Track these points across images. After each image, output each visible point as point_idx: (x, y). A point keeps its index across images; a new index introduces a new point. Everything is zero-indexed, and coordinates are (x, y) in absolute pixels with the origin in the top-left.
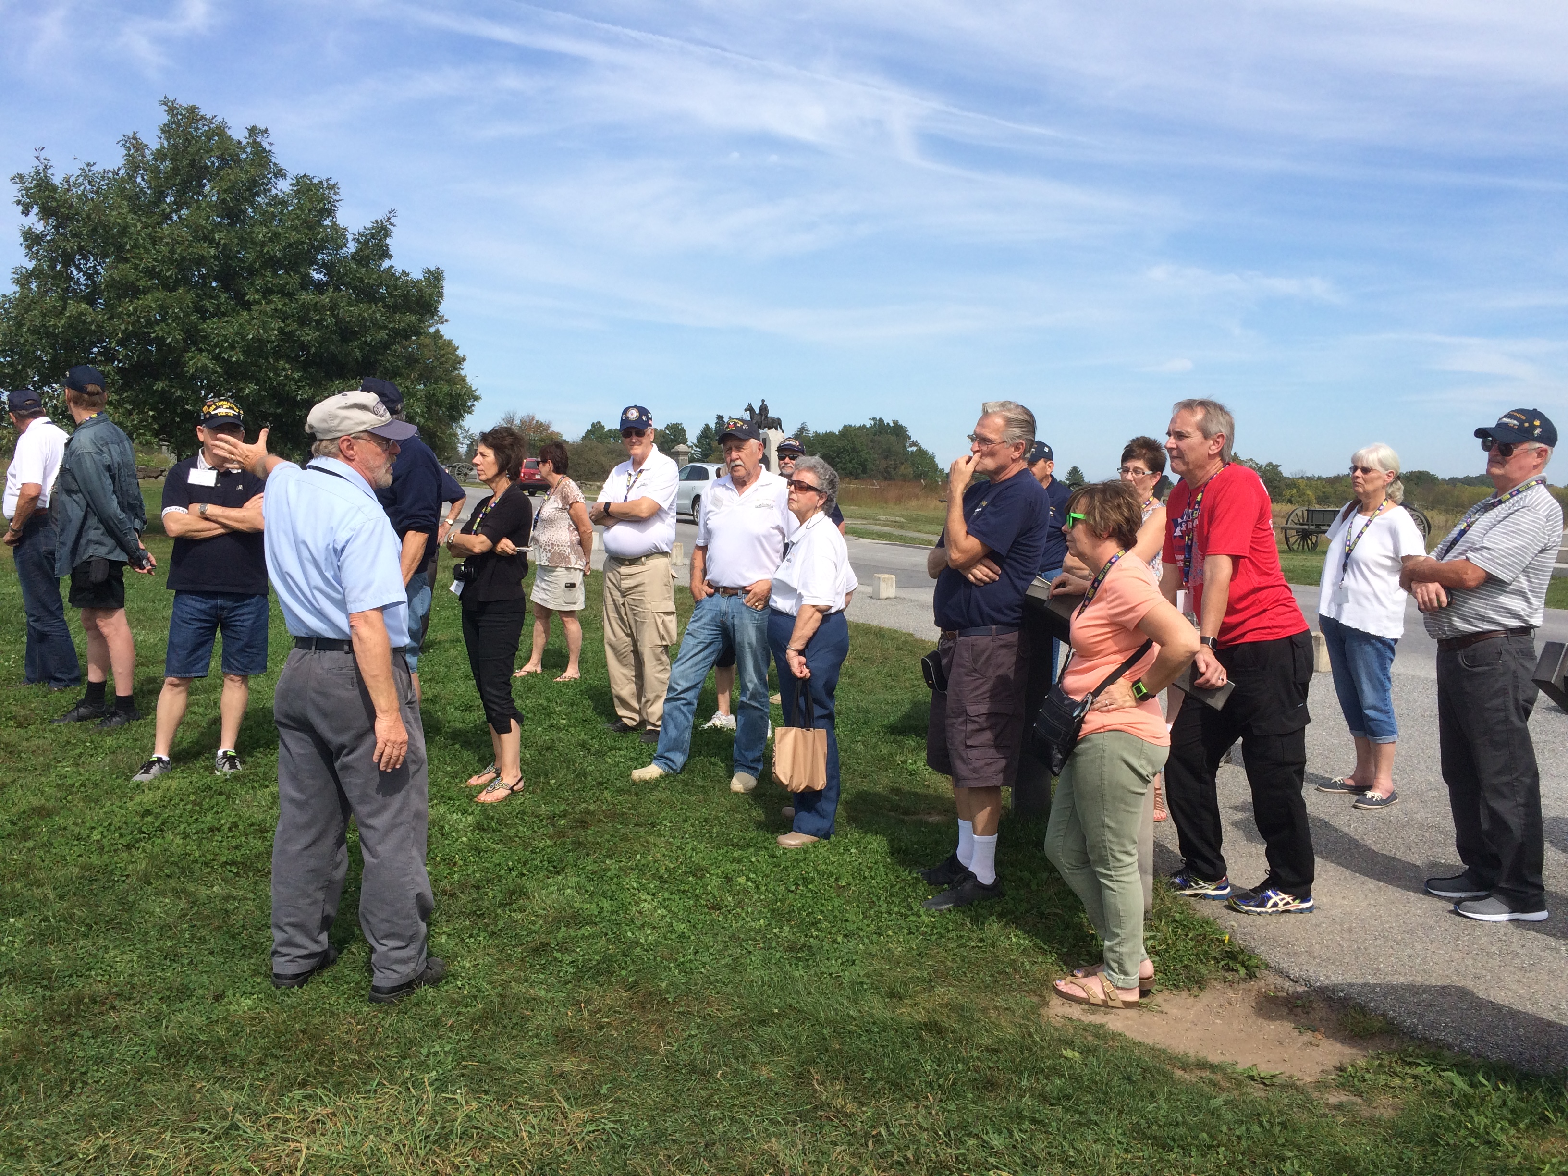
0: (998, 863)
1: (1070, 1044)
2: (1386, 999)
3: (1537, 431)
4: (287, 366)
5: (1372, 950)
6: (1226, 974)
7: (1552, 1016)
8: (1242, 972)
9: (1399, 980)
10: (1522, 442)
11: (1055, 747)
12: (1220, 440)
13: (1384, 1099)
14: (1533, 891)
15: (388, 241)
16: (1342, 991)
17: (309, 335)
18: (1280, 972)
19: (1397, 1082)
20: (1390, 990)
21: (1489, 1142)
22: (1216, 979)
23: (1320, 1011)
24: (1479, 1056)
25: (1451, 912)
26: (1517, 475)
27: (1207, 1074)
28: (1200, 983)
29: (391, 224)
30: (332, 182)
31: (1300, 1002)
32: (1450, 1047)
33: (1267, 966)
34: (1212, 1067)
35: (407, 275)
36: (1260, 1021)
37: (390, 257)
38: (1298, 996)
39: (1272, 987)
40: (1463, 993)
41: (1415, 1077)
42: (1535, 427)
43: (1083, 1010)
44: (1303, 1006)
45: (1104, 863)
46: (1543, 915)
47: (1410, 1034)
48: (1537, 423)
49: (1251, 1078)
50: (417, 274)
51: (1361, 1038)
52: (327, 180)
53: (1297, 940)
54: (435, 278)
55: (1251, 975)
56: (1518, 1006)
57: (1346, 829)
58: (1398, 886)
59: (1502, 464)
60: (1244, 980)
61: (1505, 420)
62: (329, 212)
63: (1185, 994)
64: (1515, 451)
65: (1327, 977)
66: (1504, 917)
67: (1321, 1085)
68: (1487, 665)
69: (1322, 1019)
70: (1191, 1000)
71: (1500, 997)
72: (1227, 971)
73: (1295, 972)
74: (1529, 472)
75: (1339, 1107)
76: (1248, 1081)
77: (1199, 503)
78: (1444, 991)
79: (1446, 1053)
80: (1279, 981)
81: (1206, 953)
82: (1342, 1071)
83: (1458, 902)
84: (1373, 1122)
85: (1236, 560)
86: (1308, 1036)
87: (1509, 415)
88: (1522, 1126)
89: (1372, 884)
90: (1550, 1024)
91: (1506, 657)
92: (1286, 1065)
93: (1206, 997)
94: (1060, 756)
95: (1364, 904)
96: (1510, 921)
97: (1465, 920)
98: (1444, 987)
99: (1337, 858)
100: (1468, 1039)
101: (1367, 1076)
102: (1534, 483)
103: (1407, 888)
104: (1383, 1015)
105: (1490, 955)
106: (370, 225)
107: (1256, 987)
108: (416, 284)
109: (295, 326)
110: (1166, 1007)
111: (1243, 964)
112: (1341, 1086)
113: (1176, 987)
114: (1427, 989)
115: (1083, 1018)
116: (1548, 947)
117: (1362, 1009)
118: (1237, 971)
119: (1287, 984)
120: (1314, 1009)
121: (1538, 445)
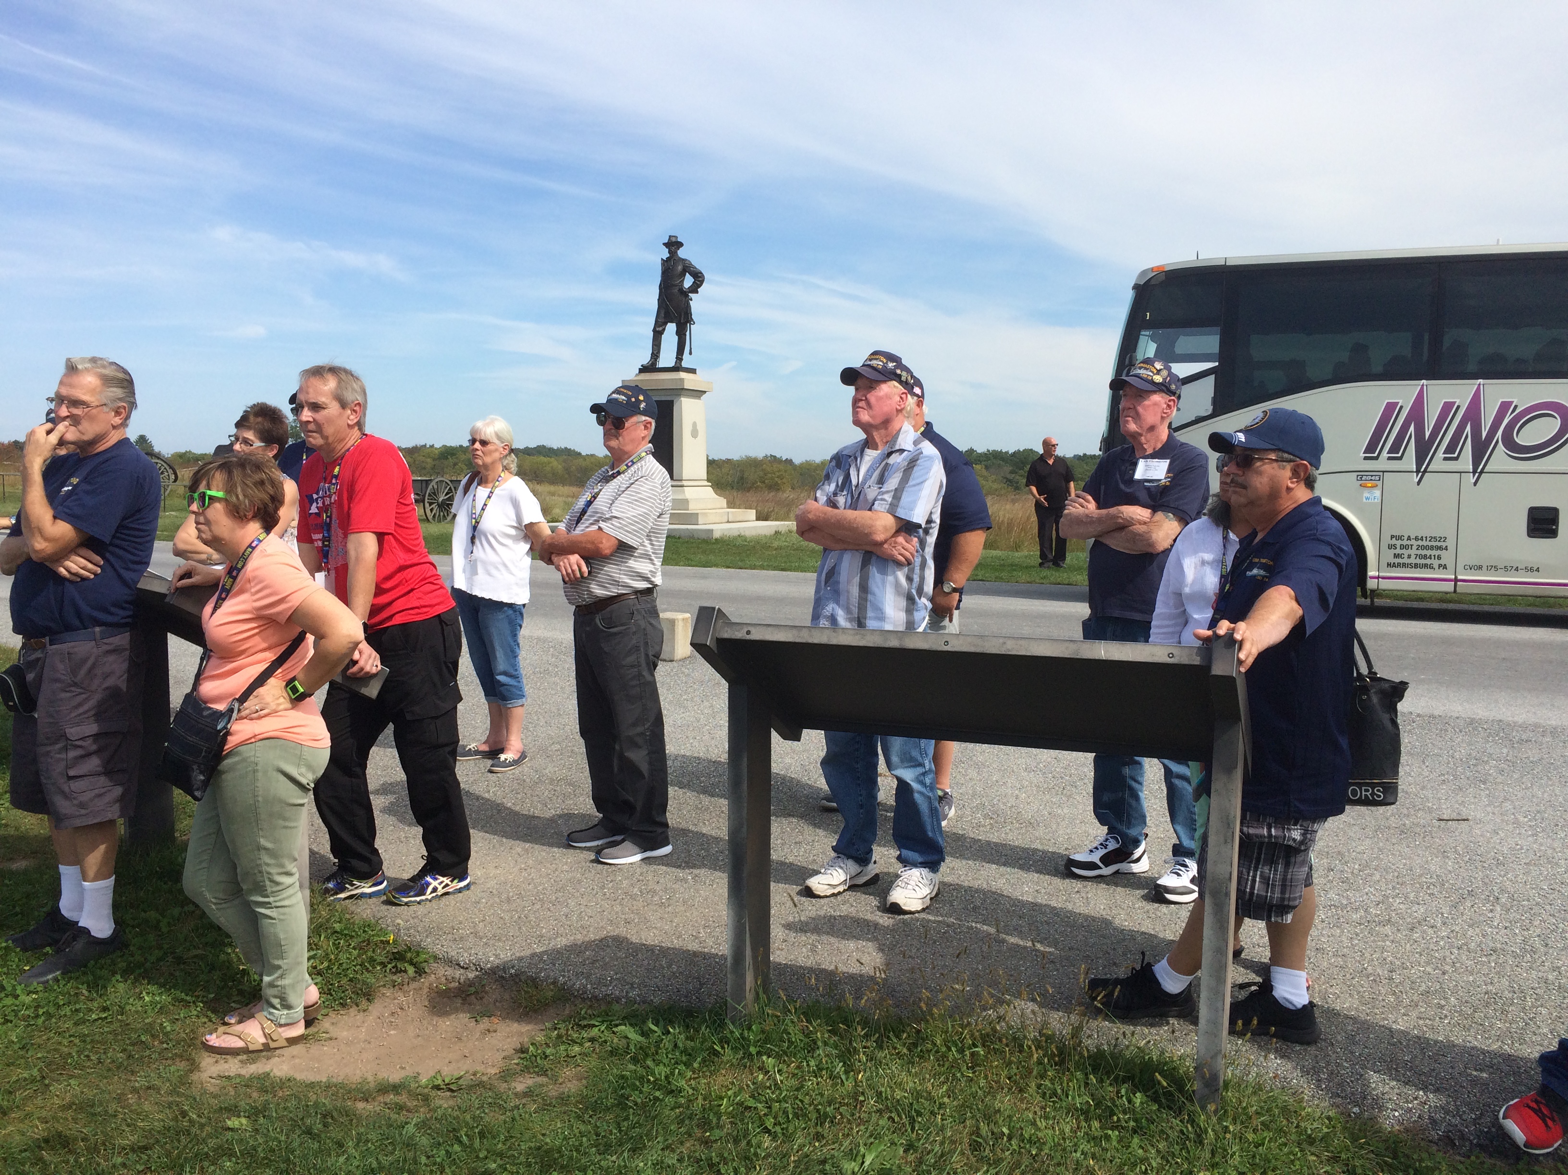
0: (117, 908)
1: (233, 1110)
2: (554, 965)
3: (643, 405)
5: (532, 917)
6: (395, 978)
7: (693, 946)
8: (411, 970)
9: (562, 942)
10: (632, 416)
11: (195, 767)
12: (357, 408)
13: (567, 1072)
14: (660, 830)
16: (513, 967)
18: (450, 962)
19: (577, 1049)
20: (556, 955)
21: (672, 1091)
22: (384, 986)
23: (493, 992)
24: (644, 1002)
25: (592, 861)
26: (628, 448)
27: (391, 1097)
28: (369, 995)
31: (473, 989)
32: (618, 1000)
33: (436, 958)
34: (396, 1088)
36: (435, 1019)
38: (470, 983)
39: (443, 979)
40: (619, 942)
41: (592, 1040)
42: (639, 402)
43: (241, 1061)
44: (476, 993)
45: (260, 889)
46: (667, 849)
47: (581, 996)
48: (641, 398)
49: (437, 1088)
51: (535, 1011)
53: (460, 923)
55: (420, 972)
56: (667, 944)
57: (486, 795)
58: (543, 844)
59: (617, 437)
60: (414, 979)
61: (615, 396)
63: (353, 1011)
64: (627, 425)
65: (497, 956)
66: (637, 858)
67: (506, 1075)
68: (622, 625)
69: (496, 1001)
70: (360, 1017)
71: (650, 937)
72: (395, 973)
73: (464, 958)
74: (639, 444)
75: (528, 1093)
76: (434, 1093)
77: (336, 477)
78: (603, 944)
79: (616, 1007)
80: (450, 972)
81: (372, 960)
82: (523, 1052)
83: (599, 851)
84: (563, 1099)
85: (381, 537)
86: (485, 1023)
87: (617, 391)
88: (696, 1065)
89: (519, 847)
90: (695, 954)
91: (637, 617)
92: (469, 1061)
93: (377, 1008)
94: (202, 778)
95: (516, 869)
96: (642, 860)
97: (606, 867)
98: (601, 940)
99: (483, 827)
100: (632, 988)
101: (548, 1051)
102: (644, 454)
103: (551, 845)
104: (554, 983)
105: (633, 897)
107: (427, 984)
110: (334, 1032)
111: (411, 963)
112: (526, 1070)
113: (343, 1005)
114: (588, 945)
115: (243, 1072)
116: (677, 880)
117: (534, 982)
118: (405, 971)
119: (458, 973)
120: (486, 993)
121: (644, 418)
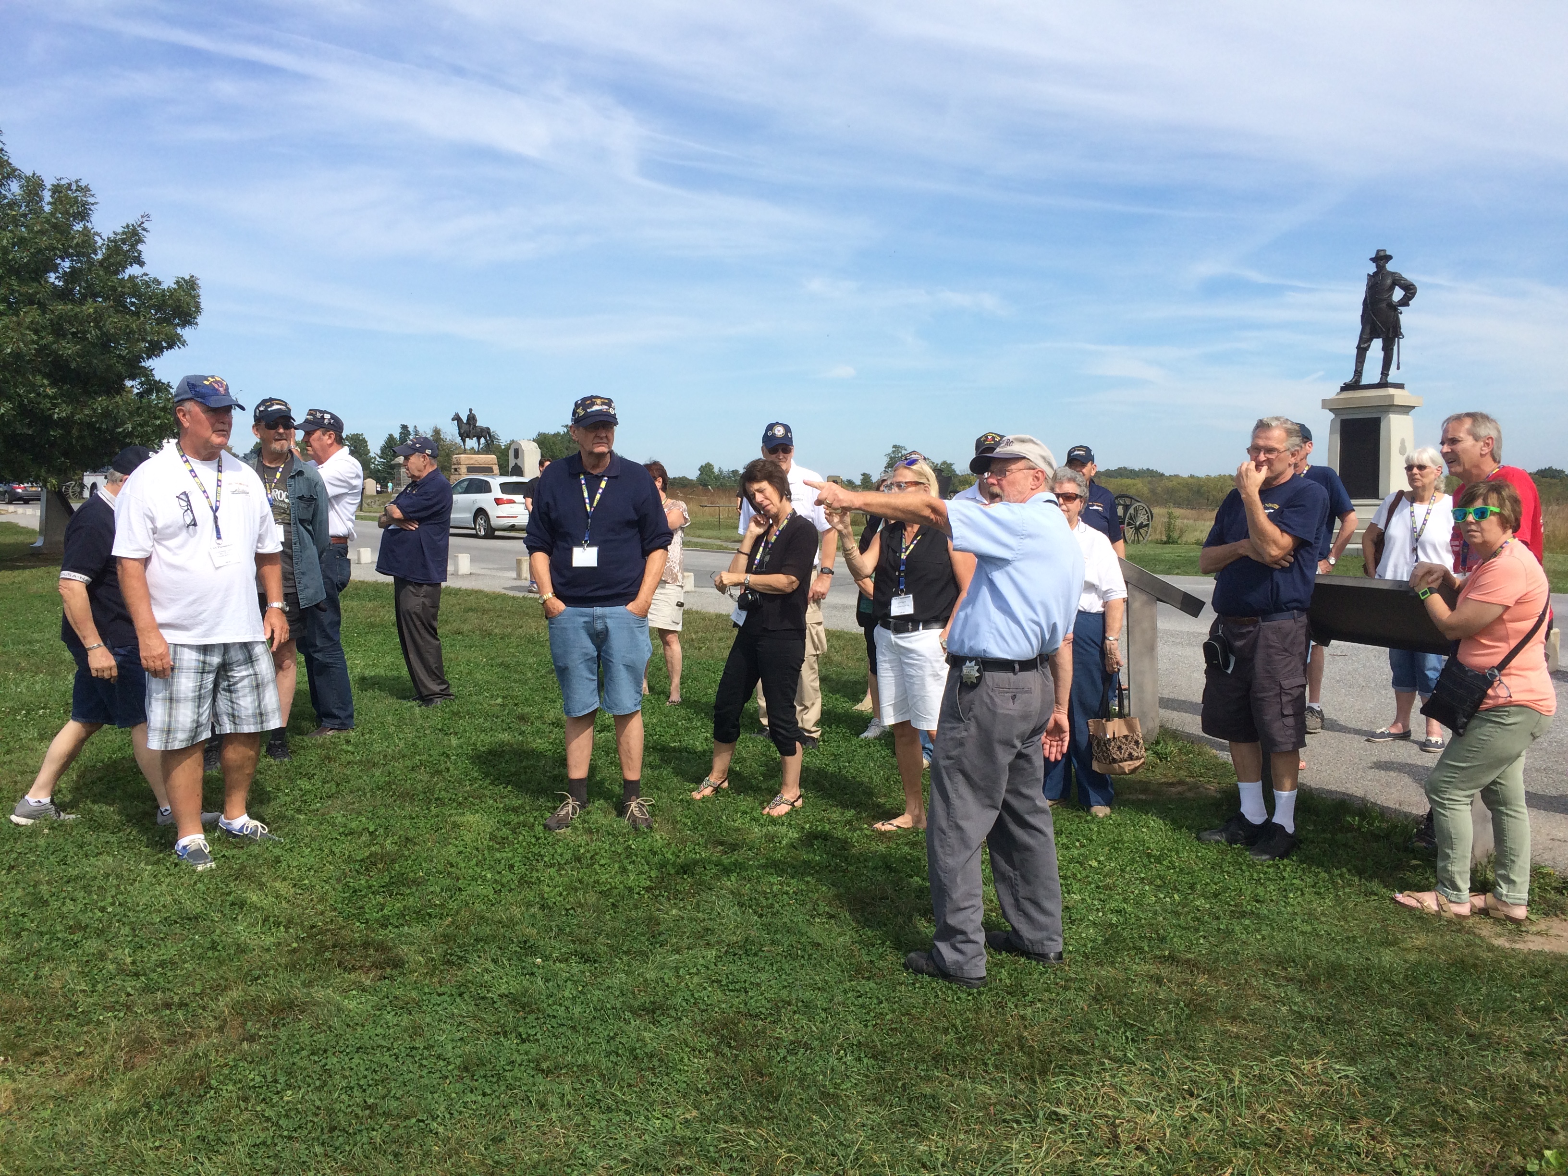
4: (45, 382)
12: (1489, 442)
15: (140, 247)
17: (68, 349)
29: (144, 229)
30: (83, 184)
35: (159, 283)
37: (142, 264)
50: (168, 283)
52: (77, 182)
54: (189, 286)
62: (83, 214)
106: (120, 230)
108: (172, 292)
109: (50, 338)
